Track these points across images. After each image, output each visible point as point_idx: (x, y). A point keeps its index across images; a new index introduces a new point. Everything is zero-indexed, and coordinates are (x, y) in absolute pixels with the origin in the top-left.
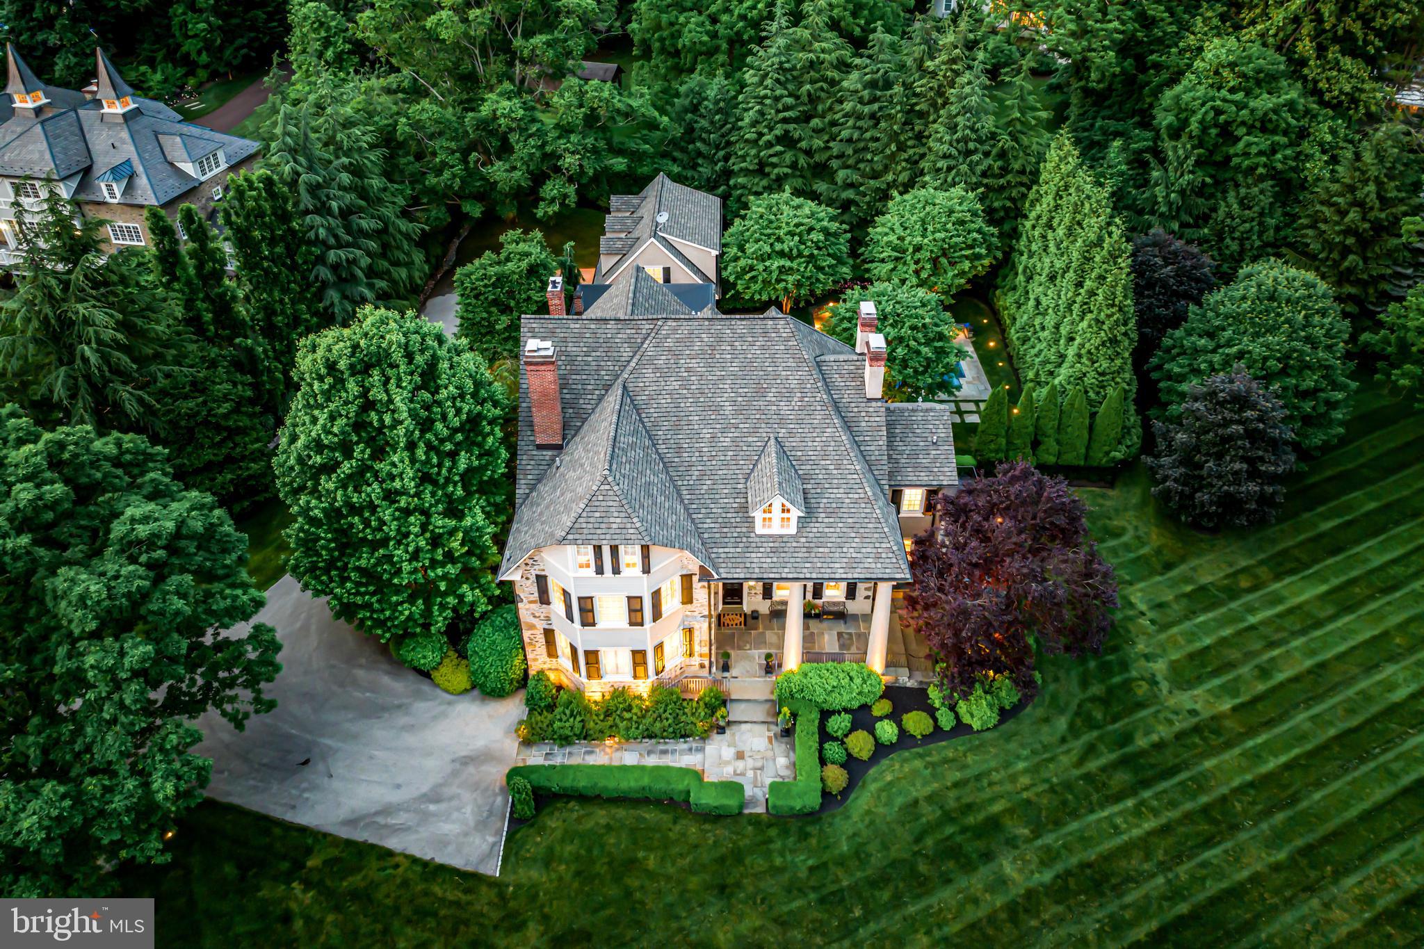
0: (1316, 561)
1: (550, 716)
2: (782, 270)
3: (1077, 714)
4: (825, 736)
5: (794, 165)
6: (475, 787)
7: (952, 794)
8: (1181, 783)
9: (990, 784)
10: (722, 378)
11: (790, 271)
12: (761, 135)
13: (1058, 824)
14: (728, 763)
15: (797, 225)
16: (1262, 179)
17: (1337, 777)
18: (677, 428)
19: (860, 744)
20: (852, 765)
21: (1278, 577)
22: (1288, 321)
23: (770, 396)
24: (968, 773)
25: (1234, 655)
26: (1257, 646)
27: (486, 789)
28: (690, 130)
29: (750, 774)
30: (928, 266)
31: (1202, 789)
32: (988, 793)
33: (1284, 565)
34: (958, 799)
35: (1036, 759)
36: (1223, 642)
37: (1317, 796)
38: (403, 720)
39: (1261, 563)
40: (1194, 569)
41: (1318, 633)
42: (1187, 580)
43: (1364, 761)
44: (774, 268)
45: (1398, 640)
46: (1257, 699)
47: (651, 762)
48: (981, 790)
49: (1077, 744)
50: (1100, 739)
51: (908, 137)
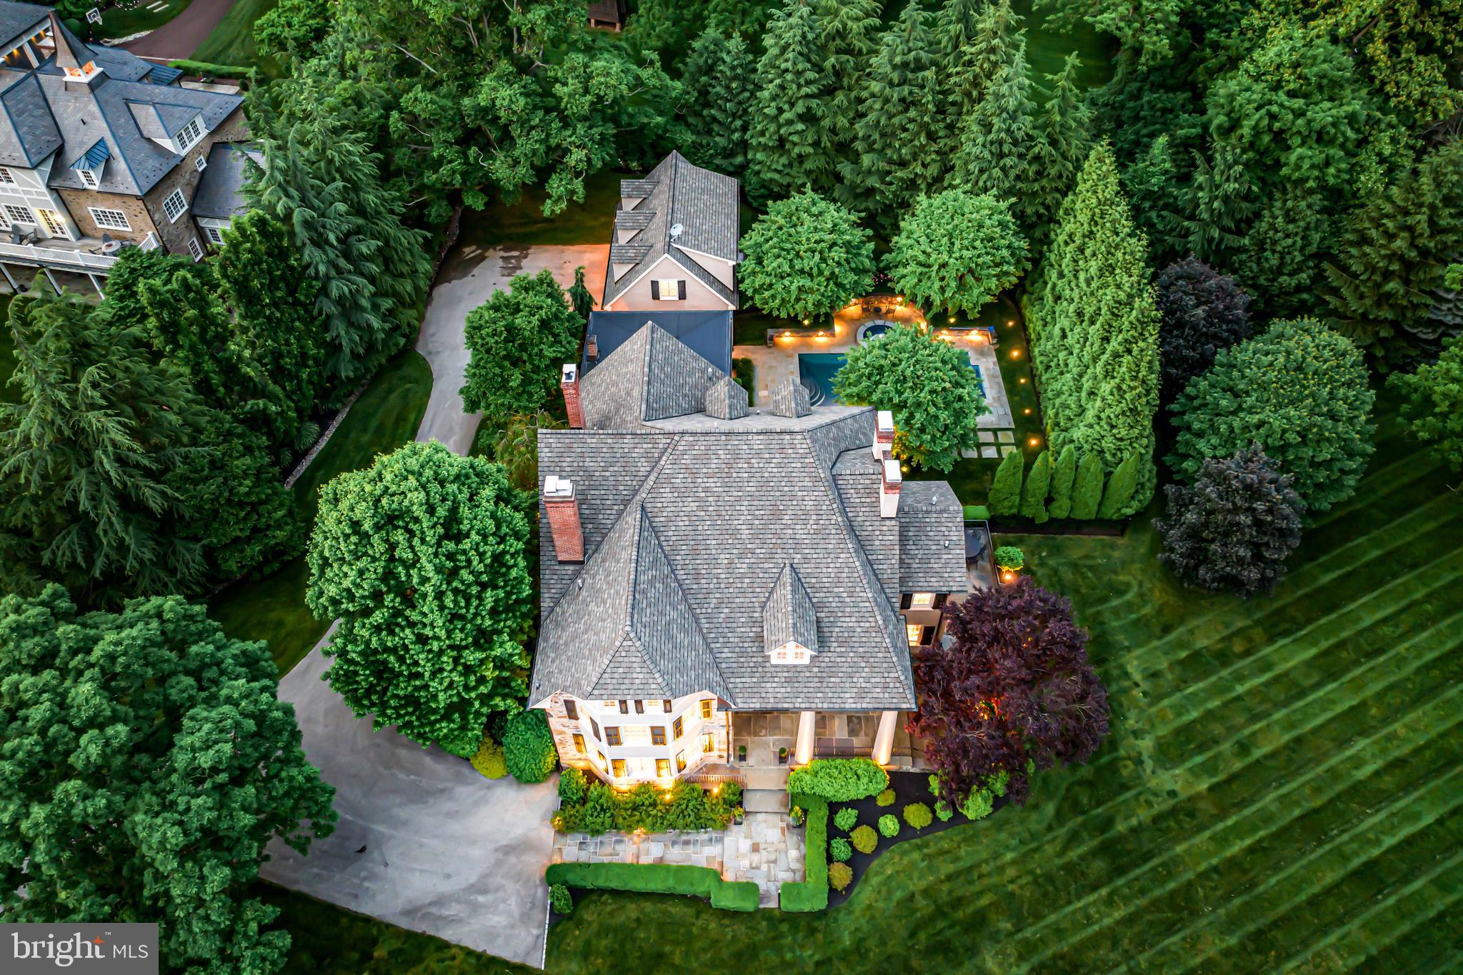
0: (1309, 621)
1: (582, 810)
2: (801, 289)
3: (1065, 799)
4: (833, 831)
5: (816, 144)
6: (518, 877)
7: (945, 887)
8: (1153, 869)
9: (981, 876)
10: (739, 499)
11: (811, 291)
12: (781, 111)
13: (1037, 917)
14: (744, 856)
16: (1311, 192)
17: (1294, 860)
18: (695, 553)
19: (865, 839)
21: (1271, 640)
22: (1313, 395)
23: (786, 520)
24: (962, 865)
25: (1218, 729)
27: (528, 880)
28: (704, 93)
29: (764, 867)
30: (953, 284)
31: (1170, 876)
32: (977, 887)
33: (1277, 627)
34: (950, 892)
35: (1024, 849)
36: (1209, 715)
37: (1273, 881)
38: (448, 806)
39: (1257, 623)
40: (1191, 632)
41: (1300, 704)
42: (1181, 645)
43: (1320, 843)
44: (794, 287)
45: (1373, 711)
46: (1233, 778)
47: (676, 855)
48: (971, 882)
49: (1062, 832)
50: (1084, 825)
51: (939, 128)
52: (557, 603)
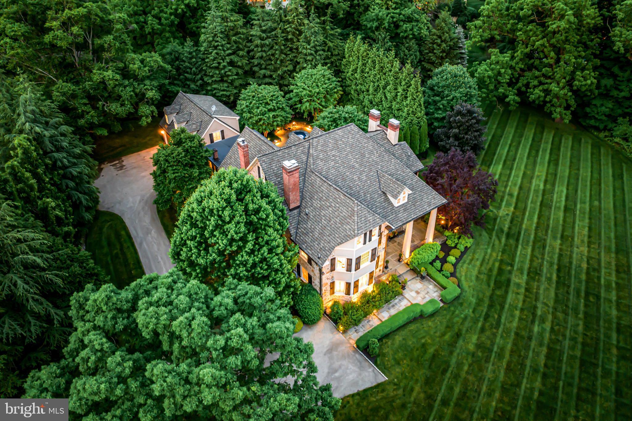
1: (348, 316)
2: (274, 117)
6: (344, 357)
7: (483, 268)
9: (489, 260)
10: (347, 155)
12: (219, 63)
13: (513, 260)
15: (272, 96)
17: (550, 214)
18: (344, 180)
19: (449, 267)
20: (453, 275)
22: (463, 83)
23: (367, 156)
24: (480, 260)
26: (503, 189)
27: (349, 356)
29: (426, 296)
31: (529, 235)
32: (491, 263)
34: (486, 269)
35: (491, 247)
37: (551, 222)
41: (512, 178)
43: (551, 208)
44: (271, 116)
45: (528, 172)
46: (516, 204)
47: (393, 312)
48: (488, 263)
49: (494, 237)
50: (497, 233)
51: (287, 51)
52: (297, 228)
